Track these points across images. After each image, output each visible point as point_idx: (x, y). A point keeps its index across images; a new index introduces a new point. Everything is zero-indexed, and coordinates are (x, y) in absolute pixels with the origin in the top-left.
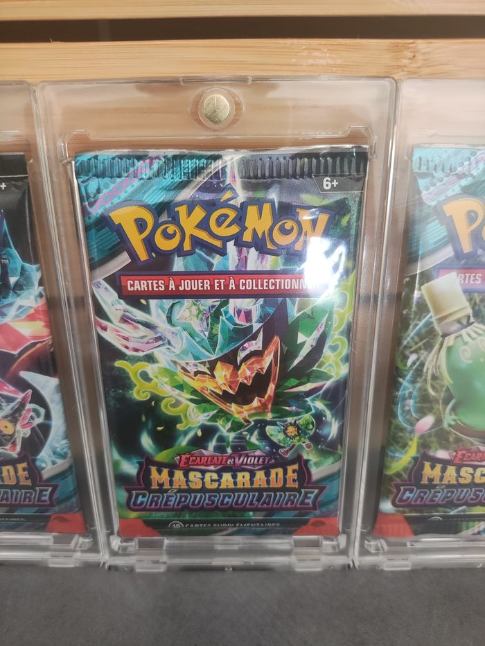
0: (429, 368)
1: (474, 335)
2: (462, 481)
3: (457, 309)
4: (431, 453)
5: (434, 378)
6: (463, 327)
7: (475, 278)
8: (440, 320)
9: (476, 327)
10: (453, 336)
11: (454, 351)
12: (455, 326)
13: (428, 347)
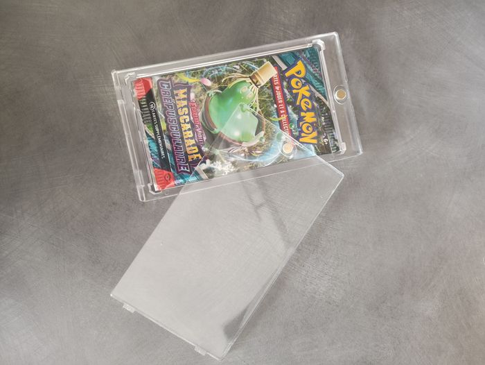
0: (234, 75)
1: (253, 90)
2: (179, 111)
3: (262, 78)
4: (192, 90)
5: (230, 79)
6: (255, 84)
7: (276, 82)
8: (256, 73)
9: (257, 90)
10: (251, 81)
11: (244, 84)
12: (255, 81)
13: (244, 72)
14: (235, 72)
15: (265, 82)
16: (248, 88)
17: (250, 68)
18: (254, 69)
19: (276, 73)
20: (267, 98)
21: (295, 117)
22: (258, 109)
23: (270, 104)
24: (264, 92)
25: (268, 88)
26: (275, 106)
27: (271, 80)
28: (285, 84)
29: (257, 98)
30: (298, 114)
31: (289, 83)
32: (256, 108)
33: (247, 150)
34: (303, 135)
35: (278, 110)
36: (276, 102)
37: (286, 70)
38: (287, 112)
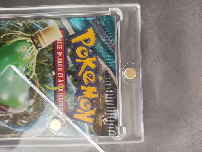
0: (17, 32)
1: (32, 51)
3: (45, 40)
5: (10, 36)
6: (36, 45)
7: (60, 47)
8: (39, 34)
9: (36, 52)
10: (31, 41)
11: (24, 43)
12: (36, 41)
13: (26, 31)
14: (17, 29)
15: (47, 45)
16: (28, 48)
17: (34, 27)
18: (38, 29)
19: (62, 36)
20: (46, 62)
21: (74, 89)
22: (34, 73)
23: (48, 70)
24: (44, 56)
25: (49, 52)
26: (54, 73)
27: (54, 44)
28: (69, 50)
29: (34, 61)
30: (78, 86)
31: (74, 50)
32: (32, 72)
33: (12, 117)
34: (79, 110)
35: (55, 78)
36: (55, 69)
37: (74, 36)
38: (65, 83)
